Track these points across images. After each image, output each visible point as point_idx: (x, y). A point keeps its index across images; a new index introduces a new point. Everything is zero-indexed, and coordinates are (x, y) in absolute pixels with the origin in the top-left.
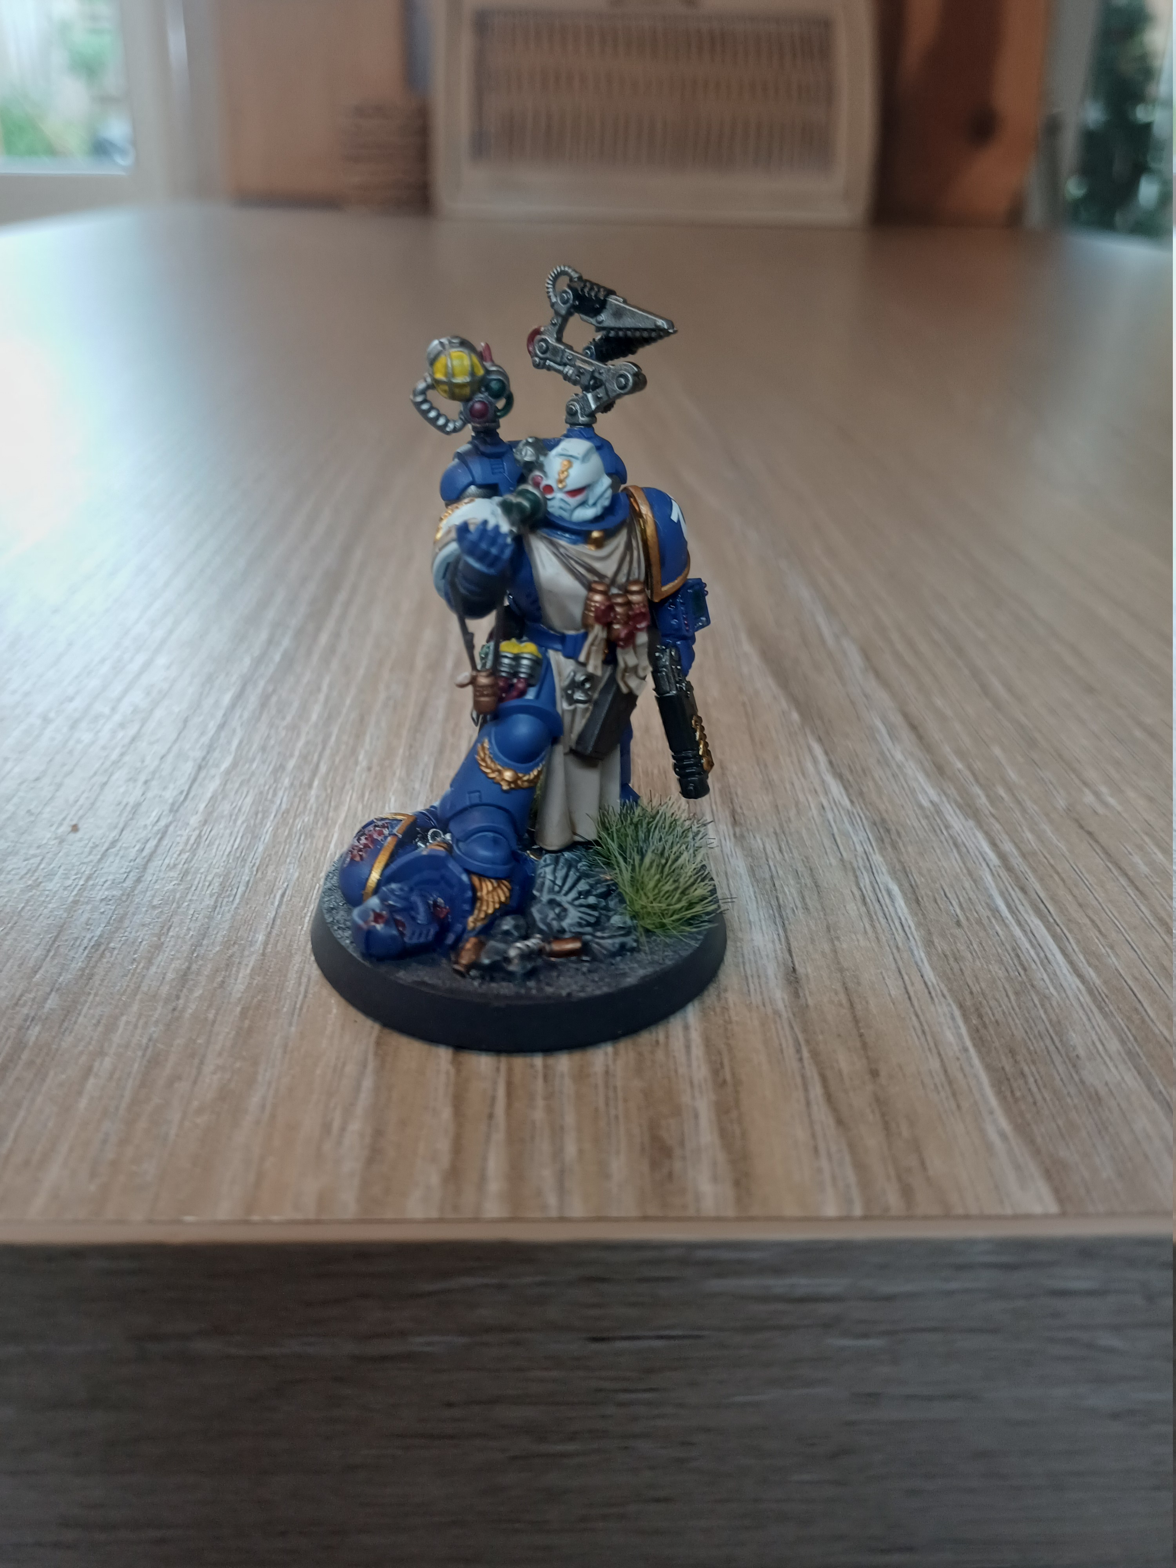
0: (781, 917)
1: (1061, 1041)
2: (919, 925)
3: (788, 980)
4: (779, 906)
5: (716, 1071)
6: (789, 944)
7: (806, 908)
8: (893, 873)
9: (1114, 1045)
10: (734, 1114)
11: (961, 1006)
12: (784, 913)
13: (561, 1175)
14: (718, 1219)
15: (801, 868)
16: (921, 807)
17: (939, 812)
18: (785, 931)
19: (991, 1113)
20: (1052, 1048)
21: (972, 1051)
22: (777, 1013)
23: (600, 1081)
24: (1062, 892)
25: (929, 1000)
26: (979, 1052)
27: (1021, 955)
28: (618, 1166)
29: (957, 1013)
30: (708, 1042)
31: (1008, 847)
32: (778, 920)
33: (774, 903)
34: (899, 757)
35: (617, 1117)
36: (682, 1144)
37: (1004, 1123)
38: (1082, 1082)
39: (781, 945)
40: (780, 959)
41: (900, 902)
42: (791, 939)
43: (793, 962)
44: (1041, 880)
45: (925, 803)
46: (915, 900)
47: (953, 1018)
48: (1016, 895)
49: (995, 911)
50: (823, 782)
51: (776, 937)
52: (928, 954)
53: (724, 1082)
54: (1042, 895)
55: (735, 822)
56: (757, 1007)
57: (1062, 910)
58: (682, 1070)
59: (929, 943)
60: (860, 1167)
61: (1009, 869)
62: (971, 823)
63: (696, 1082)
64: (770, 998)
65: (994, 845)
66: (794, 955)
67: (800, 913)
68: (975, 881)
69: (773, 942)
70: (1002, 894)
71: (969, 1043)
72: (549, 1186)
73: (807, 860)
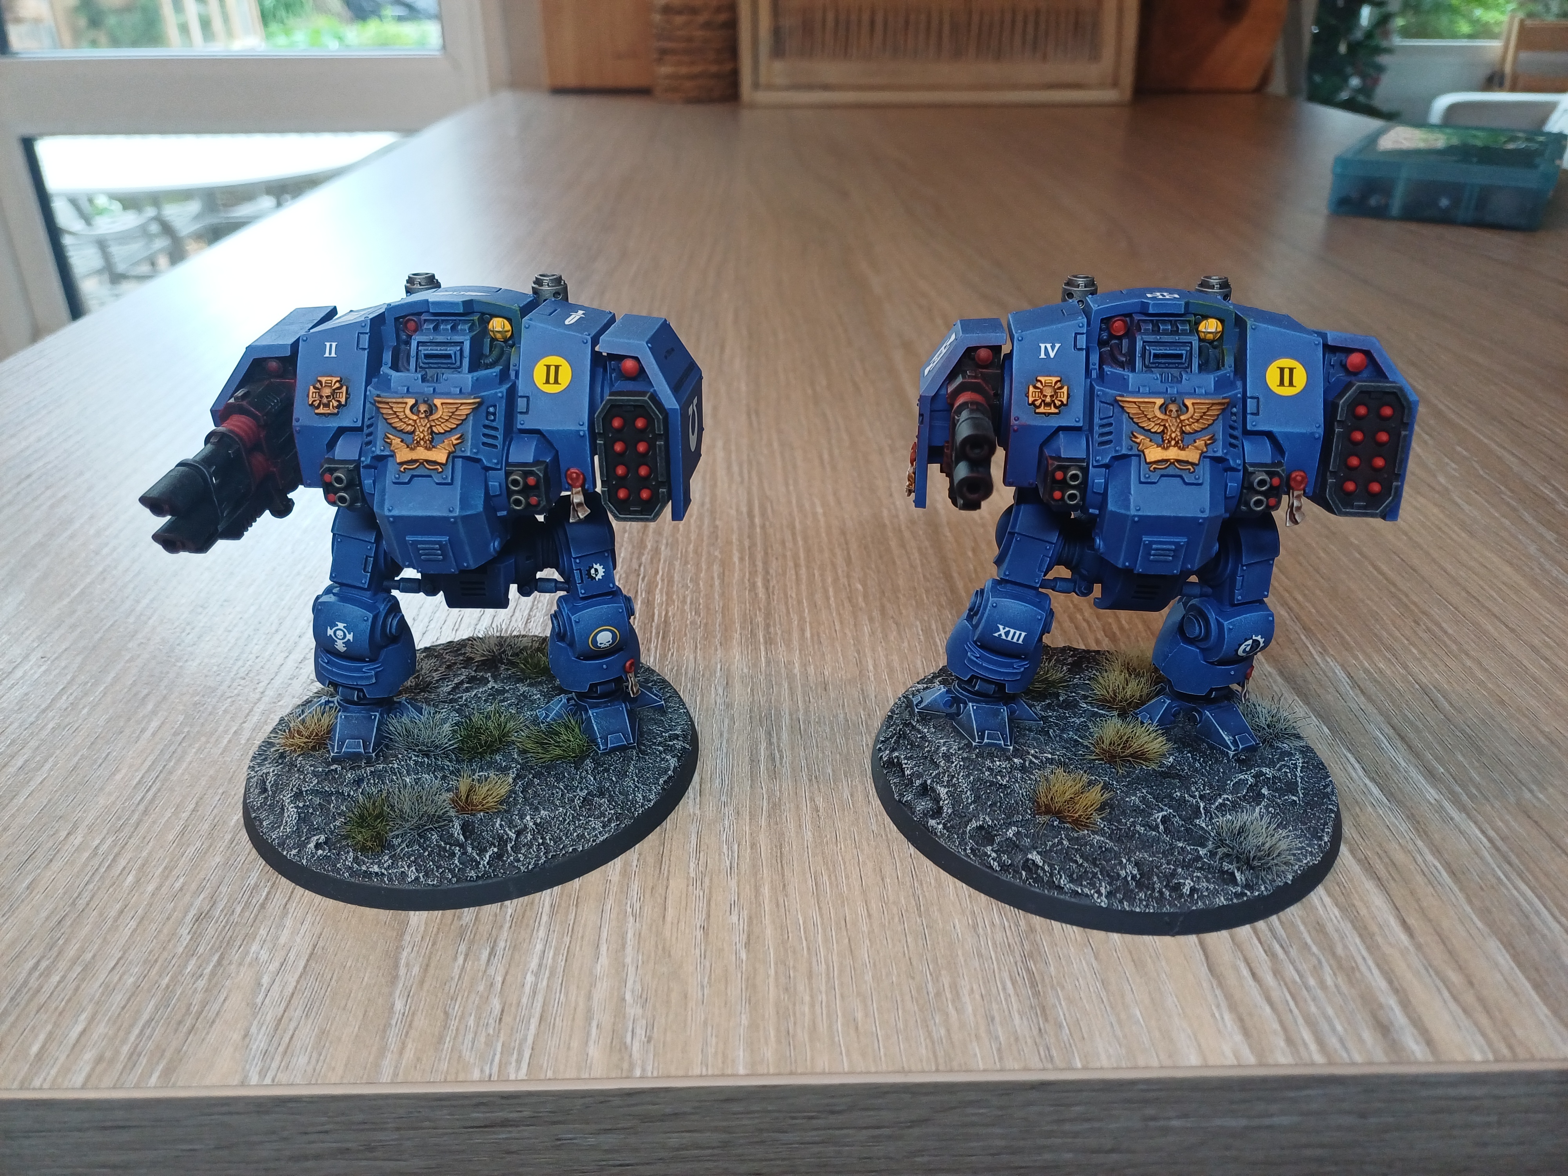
0: (1383, 885)
1: (1559, 961)
2: (1461, 890)
3: (1404, 927)
4: (1379, 878)
5: (1390, 982)
6: (1394, 903)
7: (1393, 879)
8: (1433, 854)
10: (1410, 1007)
11: (1502, 943)
12: (1382, 882)
13: (1341, 1041)
14: (1425, 1062)
15: (1379, 851)
16: (1431, 804)
17: (1442, 807)
18: (1389, 894)
20: (1556, 965)
21: (1516, 968)
22: (1406, 948)
23: (1335, 990)
24: (1532, 865)
25: (1483, 938)
26: (1520, 970)
27: (1522, 909)
28: (1367, 1036)
29: (1500, 946)
30: (1378, 966)
31: (1492, 833)
32: (1382, 888)
33: (1374, 876)
34: (1403, 764)
35: (1353, 1010)
36: (1392, 1024)
39: (1390, 904)
40: (1393, 913)
41: (1444, 874)
42: (1395, 900)
43: (1401, 915)
44: (1518, 857)
45: (1433, 801)
46: (1452, 873)
47: (1500, 950)
48: (1507, 867)
49: (1499, 879)
52: (1471, 908)
54: (1521, 867)
57: (1536, 879)
58: (1373, 984)
59: (1470, 902)
60: (1484, 1035)
61: (1498, 849)
62: (1464, 815)
65: (1483, 832)
67: (1392, 882)
68: (1481, 859)
70: (1498, 867)
71: (1513, 964)
72: (1338, 1046)
73: (1380, 845)
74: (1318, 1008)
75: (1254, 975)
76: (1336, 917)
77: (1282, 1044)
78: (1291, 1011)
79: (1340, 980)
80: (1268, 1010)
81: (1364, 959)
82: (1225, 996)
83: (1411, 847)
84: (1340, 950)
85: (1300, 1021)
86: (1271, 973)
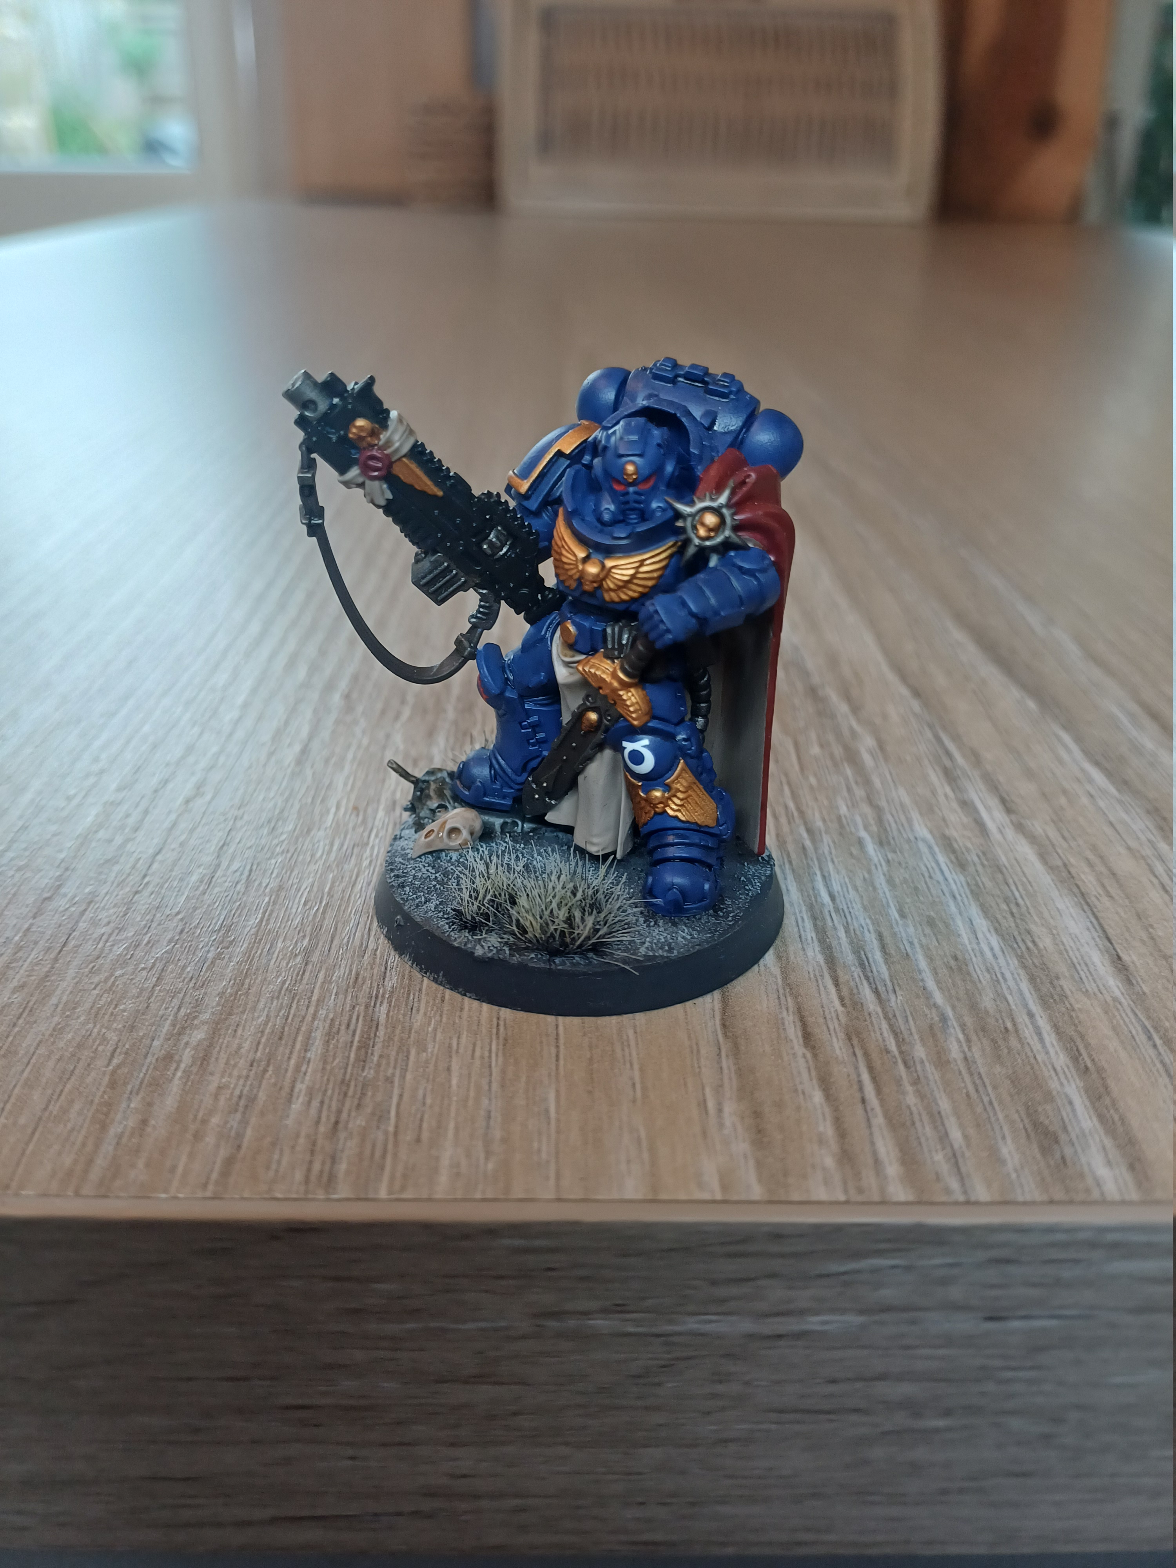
0: (1088, 904)
3: (1116, 967)
4: (1083, 894)
5: (1075, 1058)
6: (1104, 931)
7: (1110, 896)
10: (1107, 1101)
12: (1088, 900)
13: (954, 1158)
14: (1123, 1203)
15: (1091, 856)
18: (1097, 918)
22: (1115, 999)
23: (962, 1066)
28: (1008, 1150)
30: (1057, 1028)
32: (1086, 907)
33: (1075, 890)
35: (991, 1103)
36: (1065, 1129)
39: (1098, 932)
40: (1101, 946)
42: (1106, 927)
43: (1115, 949)
50: (1083, 770)
51: (1089, 924)
53: (1087, 1068)
55: (1009, 811)
56: (1095, 994)
58: (1041, 1057)
63: (1059, 1069)
64: (1104, 985)
66: (1113, 942)
67: (1105, 899)
69: (1088, 929)
72: (945, 1168)
73: (1094, 848)
74: (921, 1096)
75: (807, 1037)
76: (992, 949)
77: (829, 1162)
78: (863, 1101)
79: (976, 1052)
80: (818, 1097)
81: (1031, 1015)
82: (740, 1073)
83: (1148, 851)
84: (987, 1001)
85: (879, 1120)
86: (842, 1035)
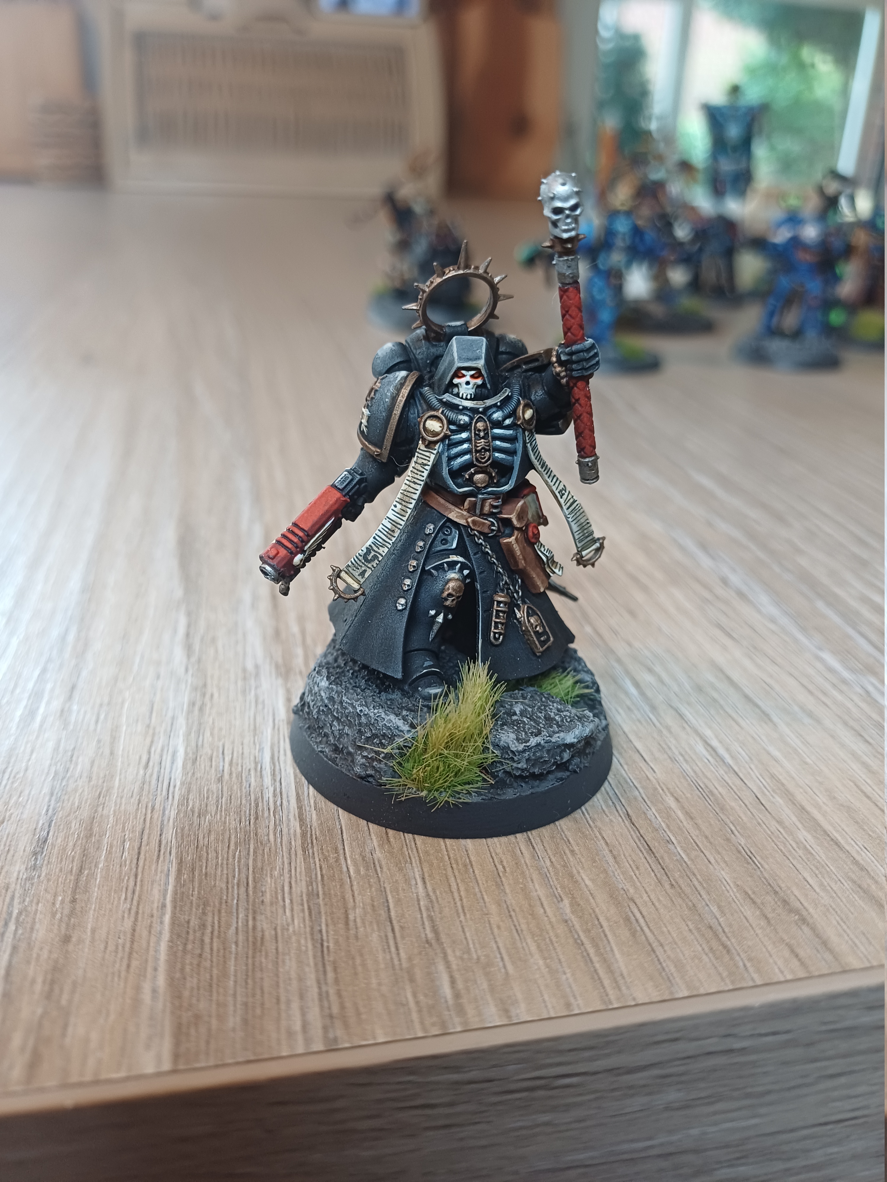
1: (255, 888)
9: (300, 888)
19: (155, 969)
20: (243, 896)
25: (155, 858)
26: (175, 907)
27: (260, 804)
37: (161, 981)
38: (254, 928)
39: (46, 817)
41: (179, 763)
43: (48, 834)
45: (250, 666)
46: (193, 760)
47: (168, 875)
49: (259, 764)
50: (171, 653)
52: (178, 812)
59: (184, 801)
66: (53, 824)
69: (40, 814)
71: (169, 900)
